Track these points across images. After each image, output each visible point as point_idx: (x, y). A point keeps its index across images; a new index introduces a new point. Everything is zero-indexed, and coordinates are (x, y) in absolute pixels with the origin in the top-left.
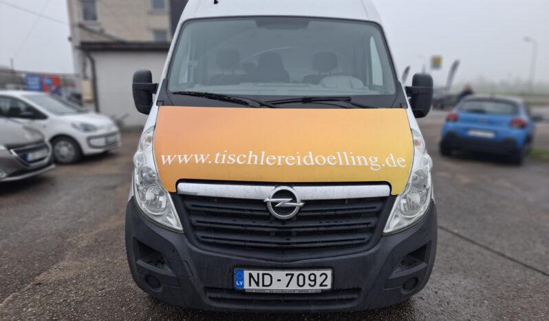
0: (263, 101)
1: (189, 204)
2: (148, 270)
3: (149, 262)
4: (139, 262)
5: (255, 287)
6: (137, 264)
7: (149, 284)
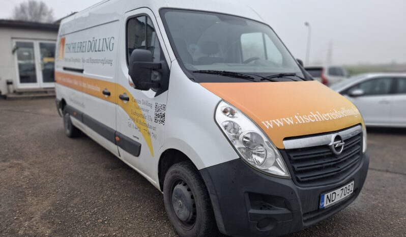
0: (265, 76)
1: (292, 155)
2: (267, 215)
3: (261, 209)
4: (252, 211)
5: (329, 204)
6: (250, 213)
7: (258, 227)
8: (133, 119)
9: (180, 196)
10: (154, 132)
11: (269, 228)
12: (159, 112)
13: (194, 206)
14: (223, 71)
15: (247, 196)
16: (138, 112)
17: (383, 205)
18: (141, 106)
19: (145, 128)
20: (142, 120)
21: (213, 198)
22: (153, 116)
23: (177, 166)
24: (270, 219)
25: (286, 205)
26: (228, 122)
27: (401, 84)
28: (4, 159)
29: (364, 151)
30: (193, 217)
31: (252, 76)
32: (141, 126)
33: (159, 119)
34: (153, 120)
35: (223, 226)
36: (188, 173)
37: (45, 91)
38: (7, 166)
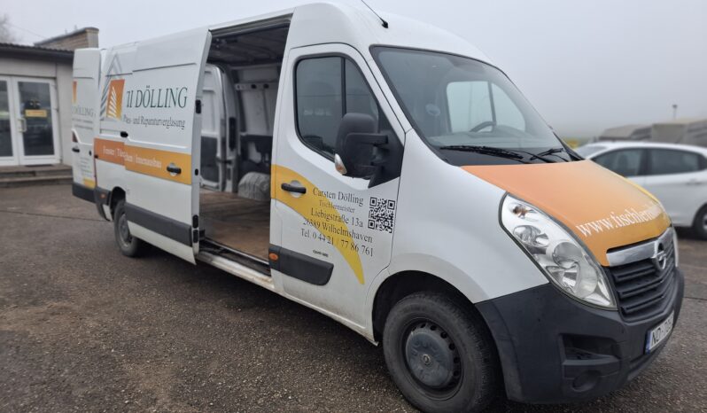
1: (617, 275)
2: (589, 366)
3: (579, 358)
4: (567, 363)
5: (654, 345)
6: (565, 366)
7: (574, 386)
8: (315, 224)
9: (427, 347)
10: (367, 244)
11: (587, 387)
12: (380, 213)
13: (457, 360)
14: (482, 146)
15: (560, 340)
16: (327, 211)
17: (688, 345)
18: (335, 202)
19: (346, 238)
20: (338, 225)
21: (502, 347)
22: (365, 219)
23: (418, 298)
24: (593, 373)
25: (614, 349)
26: (524, 229)
27: (655, 159)
28: (31, 301)
29: (676, 265)
30: (453, 378)
31: (520, 154)
32: (333, 235)
33: (380, 223)
34: (366, 224)
35: (520, 388)
36: (445, 308)
37: (31, 171)
38: (45, 312)
